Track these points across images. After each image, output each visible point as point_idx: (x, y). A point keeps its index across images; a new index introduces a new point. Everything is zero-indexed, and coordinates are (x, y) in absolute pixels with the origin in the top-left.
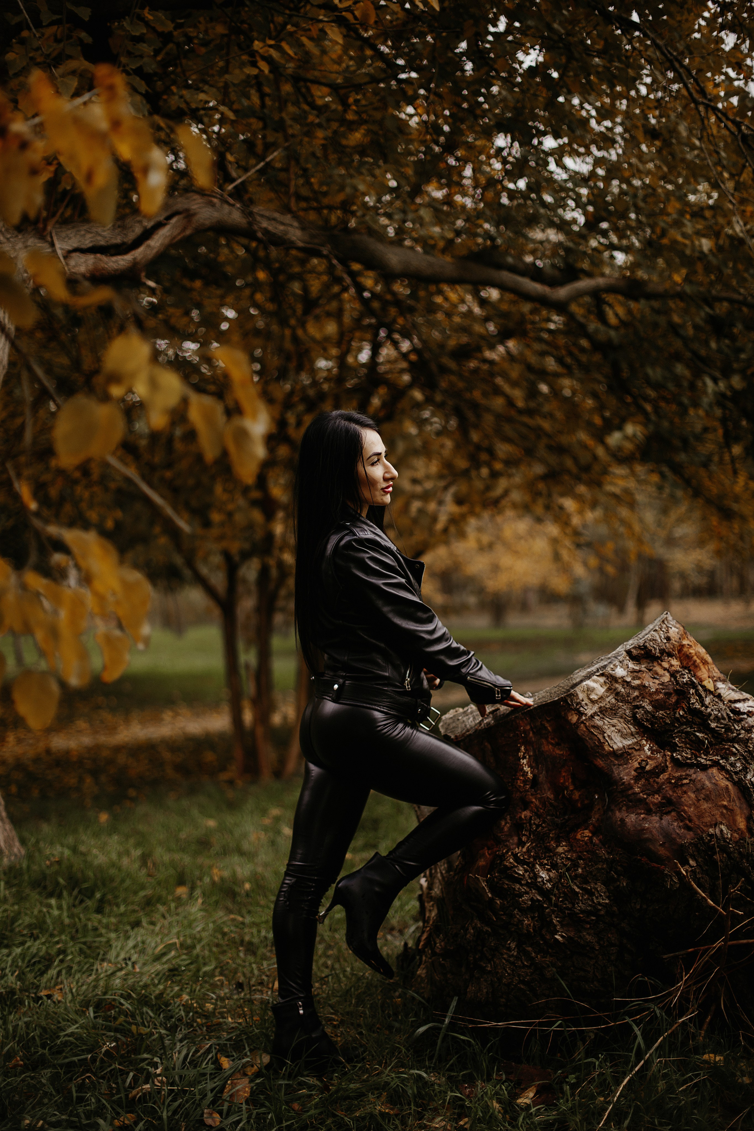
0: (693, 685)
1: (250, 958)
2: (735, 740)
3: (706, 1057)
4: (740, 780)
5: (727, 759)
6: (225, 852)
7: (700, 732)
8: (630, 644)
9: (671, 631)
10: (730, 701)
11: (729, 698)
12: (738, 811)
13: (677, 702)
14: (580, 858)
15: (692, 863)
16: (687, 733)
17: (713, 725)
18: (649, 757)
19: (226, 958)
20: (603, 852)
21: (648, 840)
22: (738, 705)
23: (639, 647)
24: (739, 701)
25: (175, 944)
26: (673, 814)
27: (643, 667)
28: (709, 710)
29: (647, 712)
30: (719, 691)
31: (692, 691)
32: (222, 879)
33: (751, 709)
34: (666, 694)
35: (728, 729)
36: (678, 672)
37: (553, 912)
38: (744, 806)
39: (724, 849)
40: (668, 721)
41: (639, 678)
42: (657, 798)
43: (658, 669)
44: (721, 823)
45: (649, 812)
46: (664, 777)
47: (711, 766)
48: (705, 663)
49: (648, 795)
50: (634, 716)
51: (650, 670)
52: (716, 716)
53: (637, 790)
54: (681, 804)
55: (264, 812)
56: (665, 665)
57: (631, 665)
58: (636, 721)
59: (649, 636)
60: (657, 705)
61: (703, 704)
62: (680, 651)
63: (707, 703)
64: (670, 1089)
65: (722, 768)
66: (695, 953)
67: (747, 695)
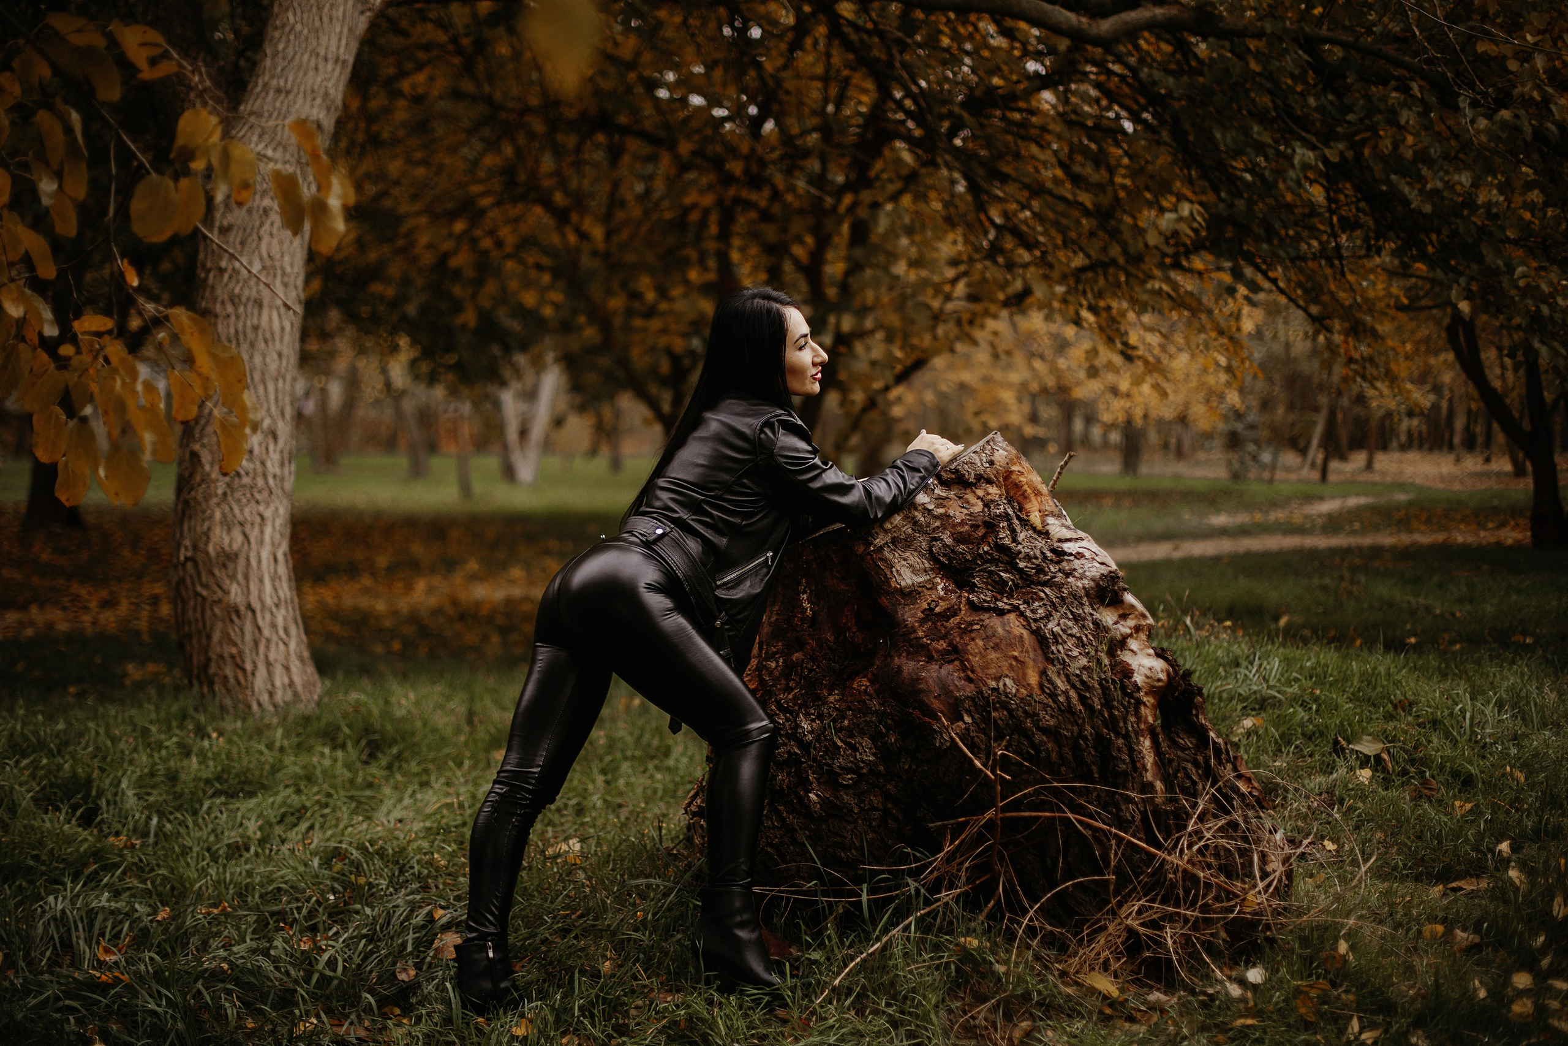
0: (1007, 517)
2: (1046, 584)
3: (961, 939)
4: (1039, 628)
5: (1029, 605)
7: (1006, 571)
9: (996, 454)
10: (1060, 540)
11: (1058, 536)
12: (1031, 663)
13: (984, 536)
14: (850, 709)
15: (967, 719)
16: (991, 573)
17: (1022, 565)
18: (941, 598)
20: (875, 704)
21: (922, 691)
22: (1066, 545)
23: (950, 471)
24: (1068, 540)
26: (957, 663)
27: (952, 494)
28: (1020, 547)
29: (945, 546)
30: (1046, 527)
31: (1003, 524)
33: (1081, 550)
34: (972, 526)
35: (1040, 570)
36: (993, 501)
37: (811, 767)
38: (1040, 658)
39: (1005, 706)
40: (969, 557)
41: (944, 507)
42: (942, 645)
43: (970, 497)
44: (1006, 676)
45: (930, 659)
46: (954, 621)
47: (1009, 611)
48: (1038, 493)
49: (933, 640)
50: (930, 550)
51: (959, 498)
52: (1027, 555)
53: (921, 634)
54: (966, 652)
56: (980, 493)
57: (937, 491)
58: (932, 557)
60: (960, 539)
61: (1014, 540)
62: (1006, 479)
63: (1020, 539)
65: (1022, 614)
66: (966, 823)
67: (1081, 534)
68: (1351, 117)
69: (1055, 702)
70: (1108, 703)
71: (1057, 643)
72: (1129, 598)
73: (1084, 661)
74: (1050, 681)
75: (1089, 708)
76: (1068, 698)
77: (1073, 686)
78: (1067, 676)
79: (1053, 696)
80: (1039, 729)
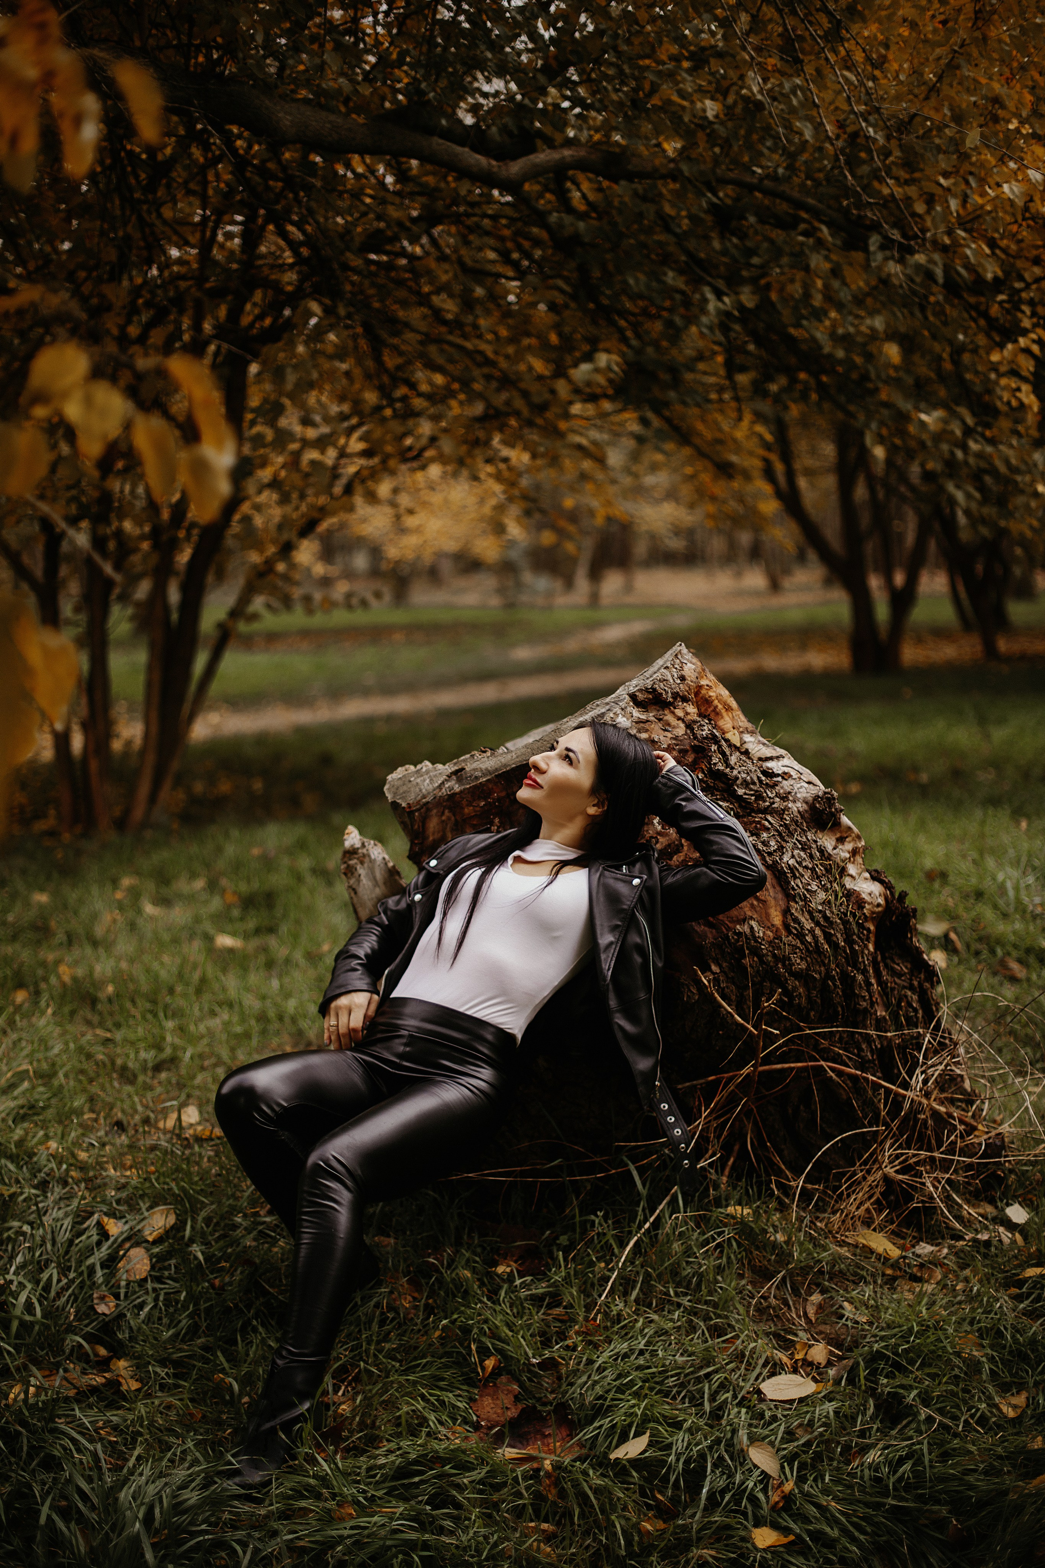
0: (714, 739)
1: (129, 1088)
2: (766, 811)
3: (730, 1210)
4: (775, 863)
5: (758, 835)
6: (71, 940)
8: (634, 685)
9: (686, 668)
10: (760, 759)
11: (758, 755)
12: (773, 902)
13: (695, 762)
15: (715, 968)
17: (740, 792)
18: (659, 833)
19: (95, 1089)
22: (770, 764)
23: (646, 690)
24: (771, 759)
25: (27, 1071)
27: (651, 716)
28: (735, 772)
30: (746, 746)
31: (714, 747)
32: (75, 979)
33: (786, 770)
34: (680, 751)
35: (759, 797)
36: (695, 722)
38: (780, 896)
39: (755, 952)
41: (647, 731)
43: (669, 718)
44: (752, 918)
48: (729, 709)
51: (660, 720)
52: (745, 780)
55: (115, 882)
56: (679, 713)
57: (637, 713)
59: (658, 676)
61: (728, 765)
62: (697, 694)
63: (732, 763)
64: (688, 1252)
66: (717, 1082)
67: (782, 752)
68: (755, 260)
69: (802, 943)
70: (849, 941)
71: (795, 877)
72: (845, 820)
73: (822, 895)
74: (796, 920)
75: (834, 945)
76: (814, 937)
77: (817, 924)
78: (810, 913)
79: (800, 936)
80: (793, 974)
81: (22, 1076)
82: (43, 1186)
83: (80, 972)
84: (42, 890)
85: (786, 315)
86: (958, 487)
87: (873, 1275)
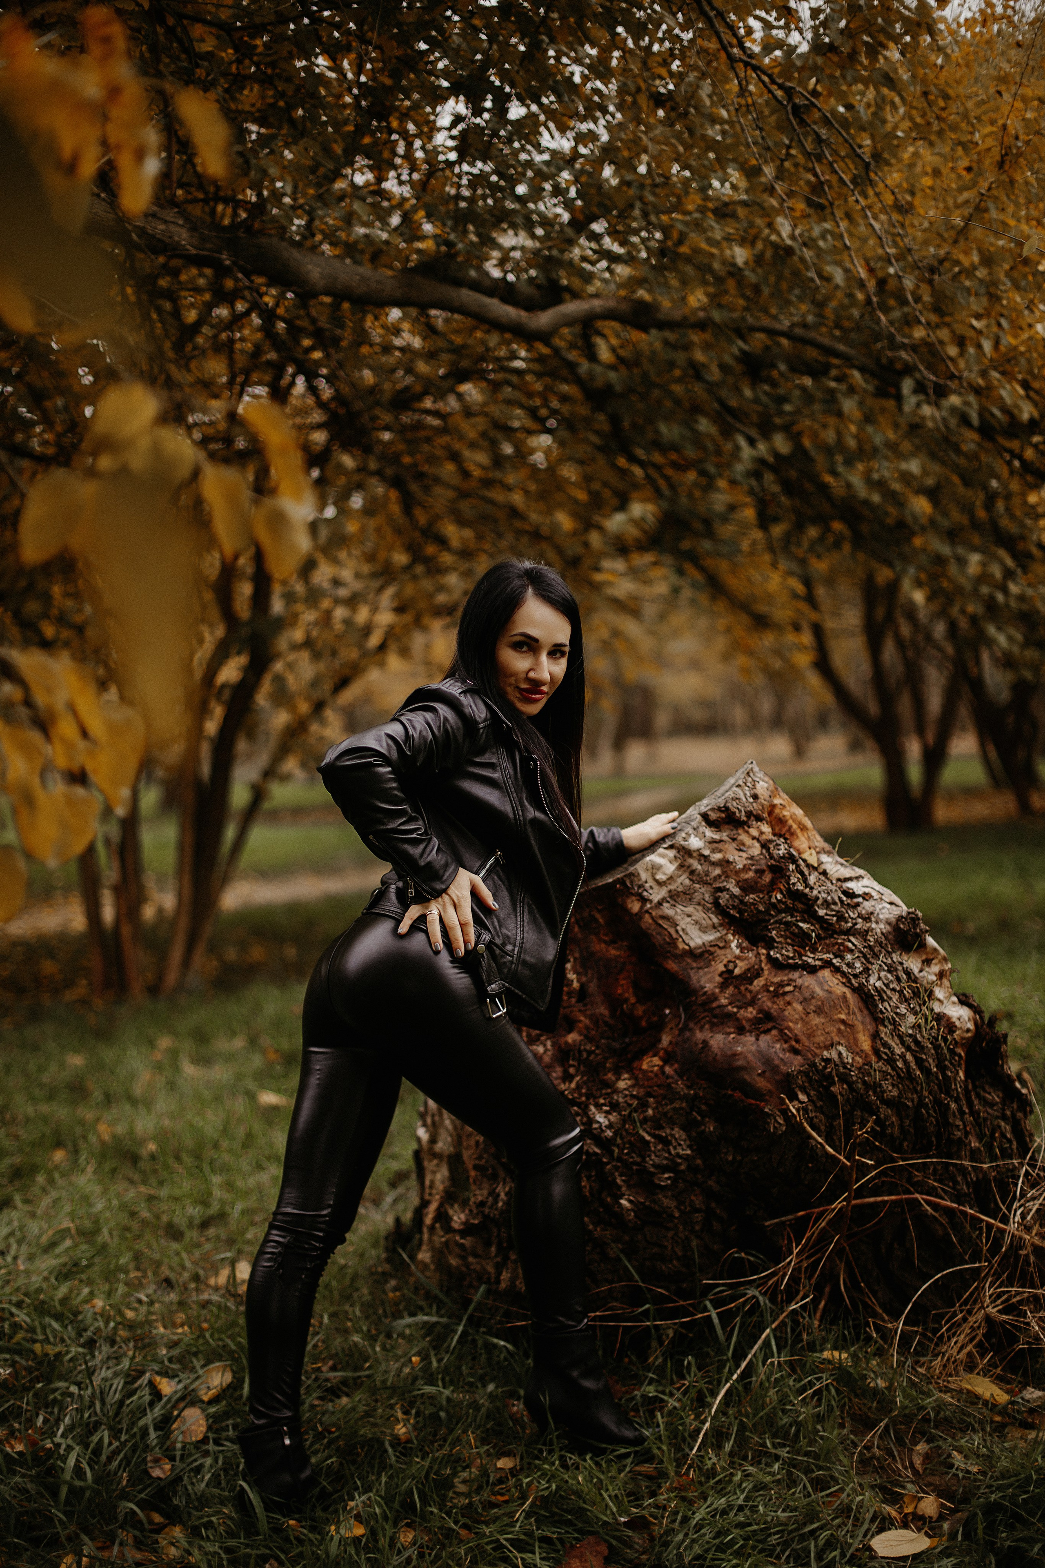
0: (792, 859)
1: (175, 1246)
2: (848, 932)
3: (826, 1354)
4: (861, 985)
5: (842, 958)
6: (109, 1100)
7: (804, 921)
8: (704, 805)
9: (758, 786)
10: (839, 880)
11: (837, 875)
12: (860, 1027)
13: (773, 882)
14: (650, 1096)
15: (802, 1097)
16: (787, 924)
17: (822, 912)
18: (738, 957)
19: (140, 1246)
20: (680, 1086)
21: (741, 1068)
22: (850, 885)
23: (719, 809)
24: (850, 879)
25: (69, 1229)
26: (774, 1032)
27: (724, 836)
28: (815, 892)
29: (733, 896)
30: (823, 867)
31: (792, 867)
32: (114, 1137)
33: (867, 890)
34: (757, 871)
35: (841, 918)
36: (771, 841)
37: (616, 1168)
38: (868, 1020)
39: (844, 1078)
40: (761, 908)
41: (720, 851)
42: (751, 1012)
43: (743, 837)
44: (839, 1043)
45: (741, 1031)
46: (758, 983)
47: (822, 968)
48: (803, 828)
49: (739, 1008)
50: (716, 903)
51: (734, 840)
52: (825, 901)
53: (724, 1001)
54: (784, 1019)
55: (152, 1044)
56: (754, 832)
57: (709, 833)
58: (718, 908)
59: (730, 794)
60: (747, 887)
61: (807, 885)
62: (770, 813)
63: (811, 883)
64: (784, 1400)
65: (837, 970)
66: (807, 1218)
67: (860, 872)
68: (788, 408)
69: (893, 1069)
70: (942, 1067)
71: (882, 1000)
72: (931, 941)
73: (911, 1019)
74: (885, 1045)
75: (926, 1071)
76: (906, 1062)
77: (908, 1048)
78: (900, 1037)
79: (891, 1061)
80: (885, 1102)
81: (64, 1233)
82: (91, 1344)
83: (120, 1129)
84: (76, 1051)
85: (821, 461)
86: (999, 628)
87: (981, 1422)
